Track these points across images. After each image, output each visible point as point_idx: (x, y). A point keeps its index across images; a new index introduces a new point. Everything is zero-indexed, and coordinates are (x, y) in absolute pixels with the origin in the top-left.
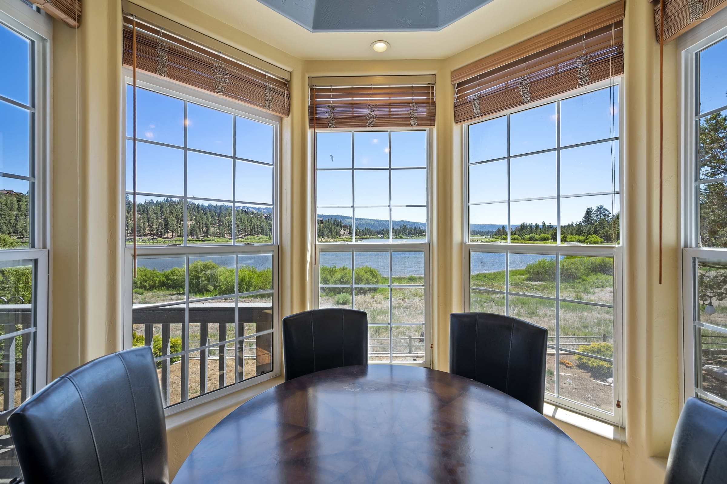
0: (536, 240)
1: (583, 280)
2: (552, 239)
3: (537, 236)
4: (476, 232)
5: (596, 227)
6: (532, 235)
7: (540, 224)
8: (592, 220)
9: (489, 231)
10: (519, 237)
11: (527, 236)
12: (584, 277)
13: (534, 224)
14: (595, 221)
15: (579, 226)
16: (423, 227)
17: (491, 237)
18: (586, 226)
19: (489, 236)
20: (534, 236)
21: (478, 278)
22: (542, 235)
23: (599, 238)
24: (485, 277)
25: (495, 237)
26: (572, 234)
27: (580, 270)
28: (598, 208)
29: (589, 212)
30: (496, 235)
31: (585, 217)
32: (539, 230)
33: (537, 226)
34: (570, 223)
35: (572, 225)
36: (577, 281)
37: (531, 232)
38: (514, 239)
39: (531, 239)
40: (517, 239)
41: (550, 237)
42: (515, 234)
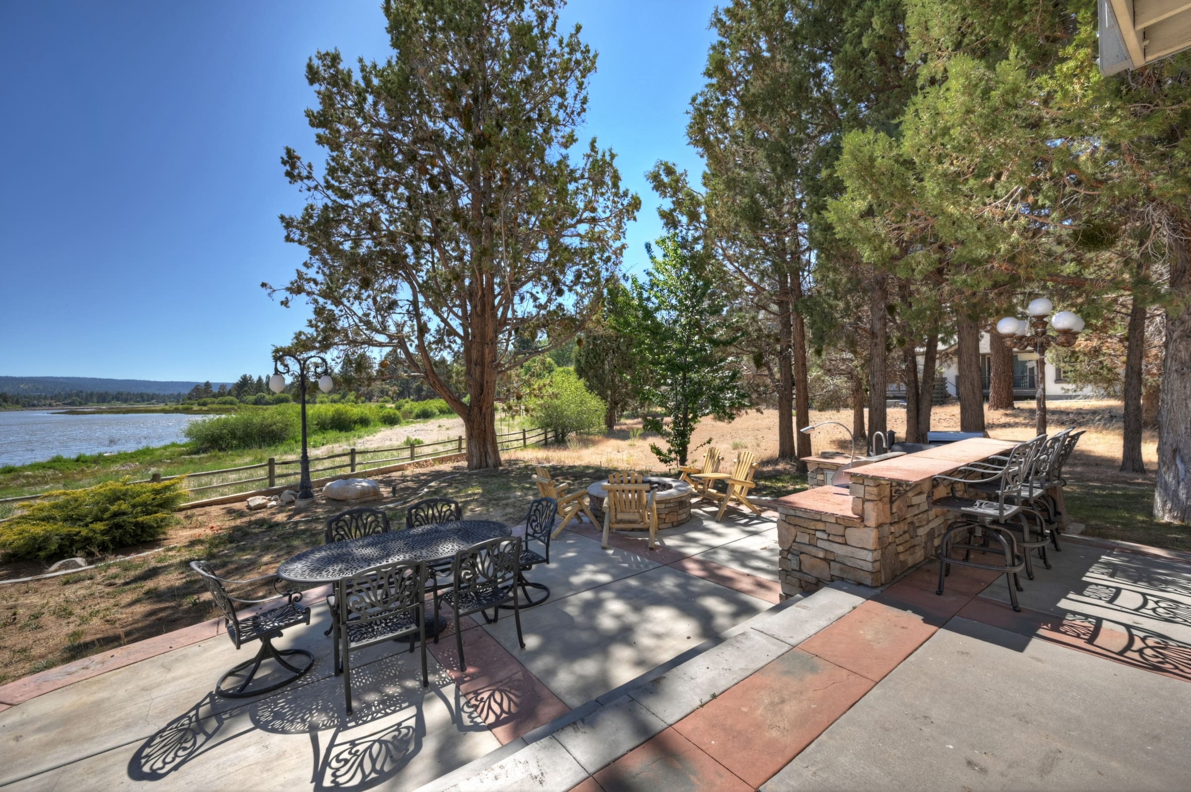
0: (267, 403)
2: (294, 400)
3: (269, 398)
6: (260, 394)
11: (252, 398)
19: (175, 402)
20: (264, 397)
22: (278, 395)
37: (259, 390)
38: (225, 403)
39: (257, 402)
40: (231, 403)
41: (291, 398)
42: (230, 393)
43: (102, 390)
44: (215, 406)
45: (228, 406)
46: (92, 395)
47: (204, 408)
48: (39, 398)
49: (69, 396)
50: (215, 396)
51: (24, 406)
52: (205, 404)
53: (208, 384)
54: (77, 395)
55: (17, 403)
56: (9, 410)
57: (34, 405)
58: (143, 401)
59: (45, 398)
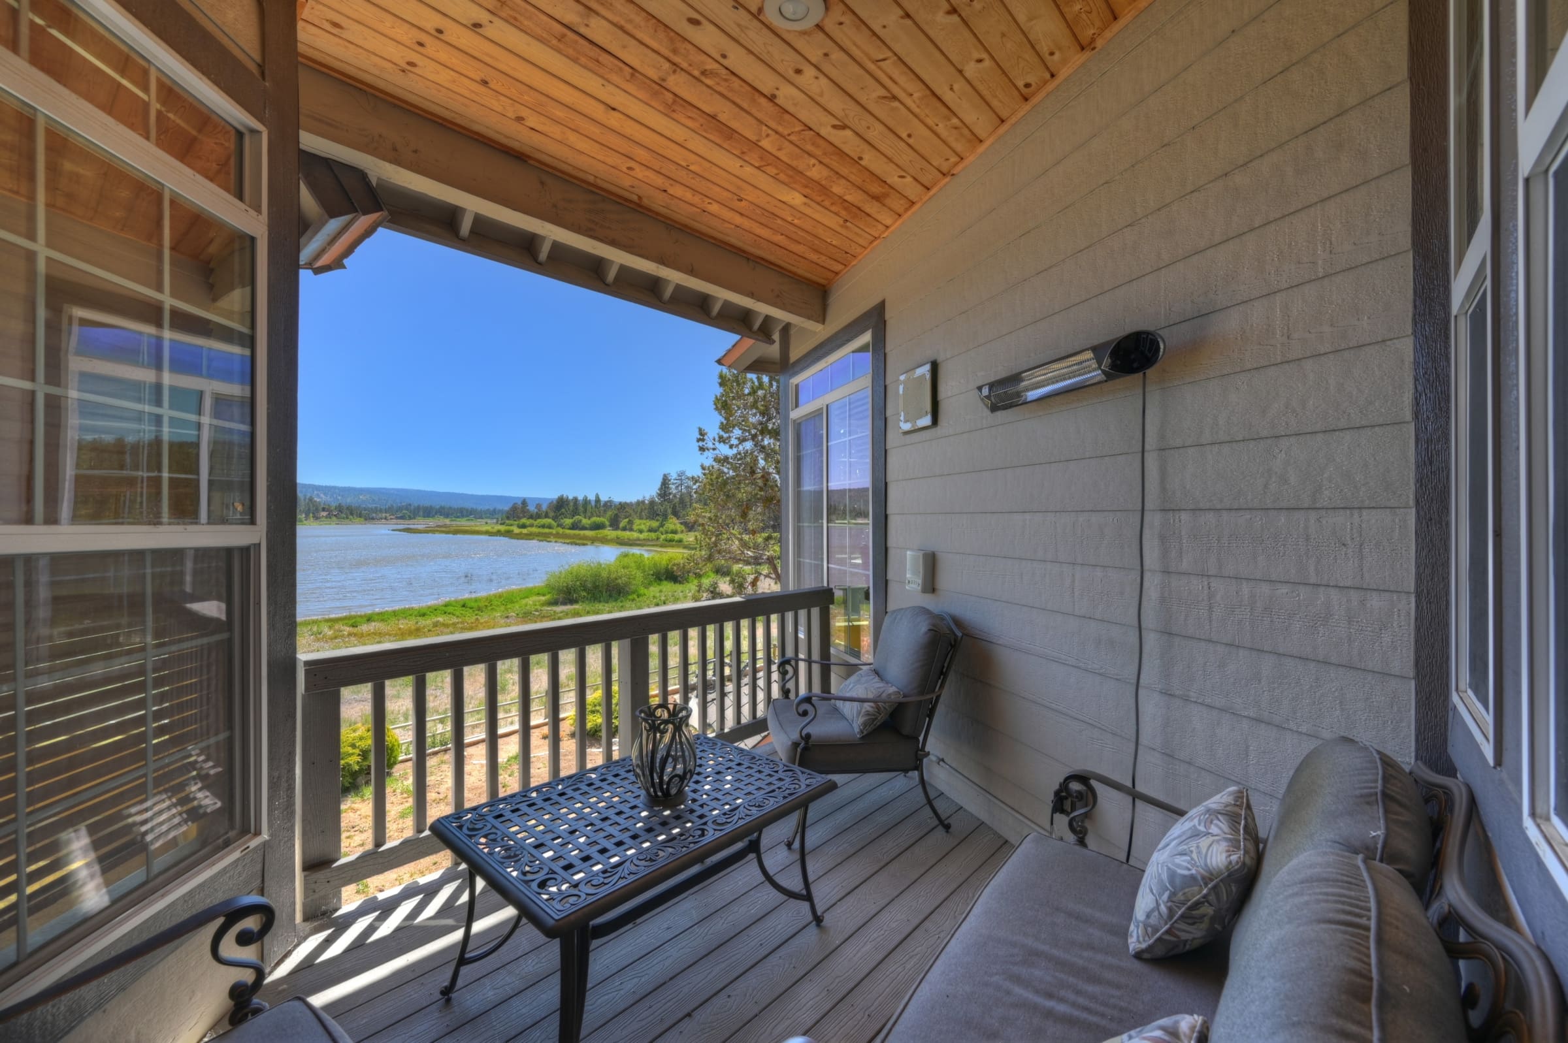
0: (584, 528)
1: (639, 596)
2: (611, 525)
3: (585, 522)
4: (467, 510)
5: (674, 506)
6: (577, 518)
7: (592, 497)
8: (670, 494)
9: (494, 510)
10: (553, 522)
11: (568, 521)
12: (642, 590)
13: (580, 498)
14: (675, 496)
15: (652, 503)
16: (322, 495)
17: (497, 523)
18: (661, 504)
19: (495, 521)
20: (580, 521)
21: (450, 609)
22: (595, 519)
23: (679, 525)
24: (464, 606)
25: (507, 522)
26: (641, 518)
27: (634, 579)
28: (679, 476)
29: (665, 482)
30: (508, 518)
31: (661, 489)
32: (589, 508)
33: (586, 502)
34: (641, 499)
35: (643, 502)
36: (630, 597)
37: (575, 512)
38: (543, 526)
39: (574, 527)
40: (550, 527)
41: (607, 523)
42: (547, 516)
43: (427, 503)
44: (534, 530)
45: (547, 530)
46: (418, 508)
47: (525, 531)
48: (376, 510)
49: (400, 509)
50: (531, 517)
51: (366, 519)
52: (524, 526)
53: (524, 502)
54: (407, 509)
55: (360, 516)
56: (354, 523)
57: (373, 519)
58: (463, 516)
59: (381, 511)
